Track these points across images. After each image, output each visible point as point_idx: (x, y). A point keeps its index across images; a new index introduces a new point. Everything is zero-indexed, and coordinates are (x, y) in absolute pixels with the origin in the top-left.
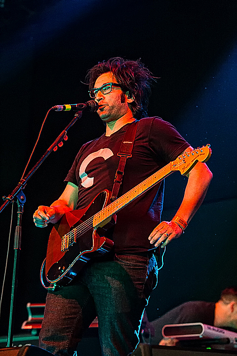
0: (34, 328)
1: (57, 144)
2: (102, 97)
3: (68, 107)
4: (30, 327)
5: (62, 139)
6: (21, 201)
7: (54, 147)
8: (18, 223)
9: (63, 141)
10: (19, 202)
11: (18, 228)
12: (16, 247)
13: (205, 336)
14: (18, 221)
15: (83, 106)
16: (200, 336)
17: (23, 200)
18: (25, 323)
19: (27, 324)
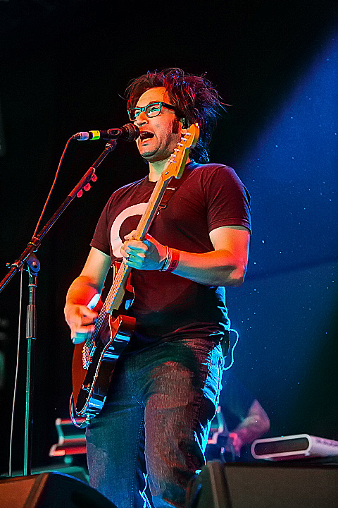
0: (67, 454)
1: (81, 187)
2: (144, 121)
3: (96, 134)
4: (61, 453)
5: (88, 180)
6: (32, 269)
7: (77, 192)
8: (31, 301)
9: (91, 182)
10: (31, 270)
11: (30, 307)
12: (29, 335)
13: (314, 453)
14: (31, 298)
15: (116, 131)
16: (306, 452)
17: (36, 267)
18: (54, 447)
19: (58, 449)
